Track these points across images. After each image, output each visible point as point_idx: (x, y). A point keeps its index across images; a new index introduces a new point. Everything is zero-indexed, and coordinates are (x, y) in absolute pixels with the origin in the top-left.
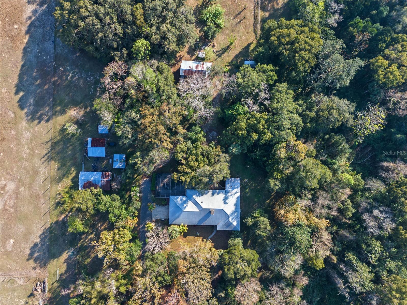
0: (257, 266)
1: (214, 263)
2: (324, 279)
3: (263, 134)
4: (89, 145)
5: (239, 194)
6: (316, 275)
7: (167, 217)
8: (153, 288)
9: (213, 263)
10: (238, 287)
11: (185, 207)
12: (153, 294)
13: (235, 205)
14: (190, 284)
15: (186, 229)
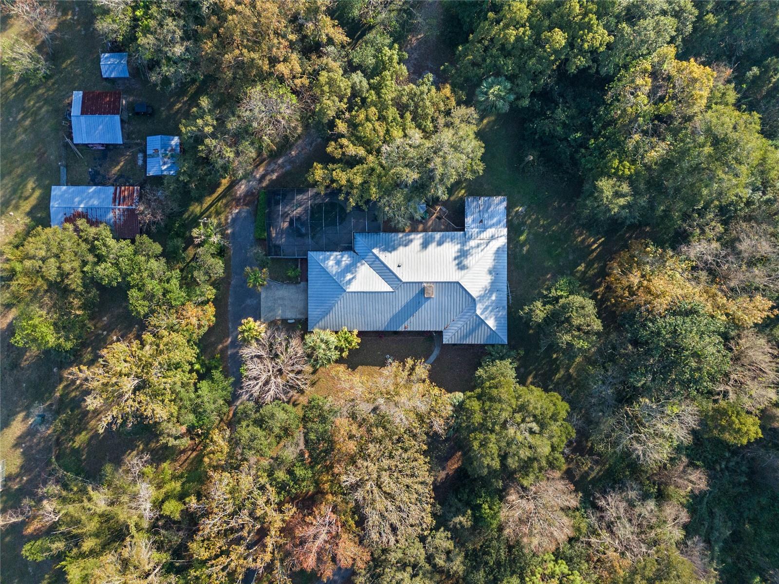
0: (564, 435)
1: (439, 425)
2: (744, 479)
3: (583, 29)
4: (76, 110)
5: (503, 241)
6: (718, 468)
7: (301, 314)
8: (261, 501)
9: (436, 428)
10: (513, 497)
11: (350, 281)
12: (260, 519)
13: (490, 272)
14: (368, 488)
15: (356, 341)
